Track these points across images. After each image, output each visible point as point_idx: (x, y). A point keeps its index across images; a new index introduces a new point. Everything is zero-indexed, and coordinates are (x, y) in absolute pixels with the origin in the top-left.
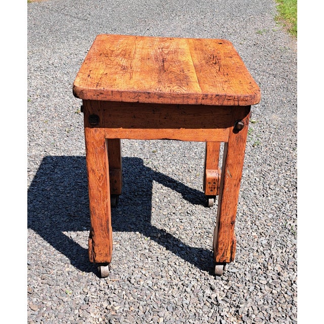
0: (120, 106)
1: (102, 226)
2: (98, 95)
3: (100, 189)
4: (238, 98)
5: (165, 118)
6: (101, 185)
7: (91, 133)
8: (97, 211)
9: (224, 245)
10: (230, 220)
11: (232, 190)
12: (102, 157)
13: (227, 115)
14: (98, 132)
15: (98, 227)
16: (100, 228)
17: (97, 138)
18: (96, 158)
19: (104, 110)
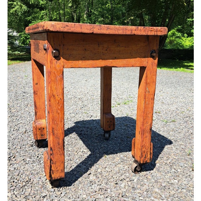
0: (75, 42)
1: (59, 144)
2: (64, 27)
3: (59, 111)
4: (156, 30)
5: (107, 50)
6: (60, 108)
7: (53, 64)
8: (55, 131)
9: (146, 148)
10: (149, 127)
11: (150, 103)
12: (61, 84)
13: (146, 46)
14: (58, 63)
15: (56, 146)
16: (58, 146)
17: (57, 68)
18: (56, 85)
19: (64, 45)
